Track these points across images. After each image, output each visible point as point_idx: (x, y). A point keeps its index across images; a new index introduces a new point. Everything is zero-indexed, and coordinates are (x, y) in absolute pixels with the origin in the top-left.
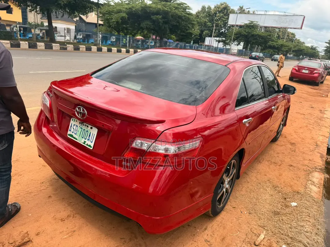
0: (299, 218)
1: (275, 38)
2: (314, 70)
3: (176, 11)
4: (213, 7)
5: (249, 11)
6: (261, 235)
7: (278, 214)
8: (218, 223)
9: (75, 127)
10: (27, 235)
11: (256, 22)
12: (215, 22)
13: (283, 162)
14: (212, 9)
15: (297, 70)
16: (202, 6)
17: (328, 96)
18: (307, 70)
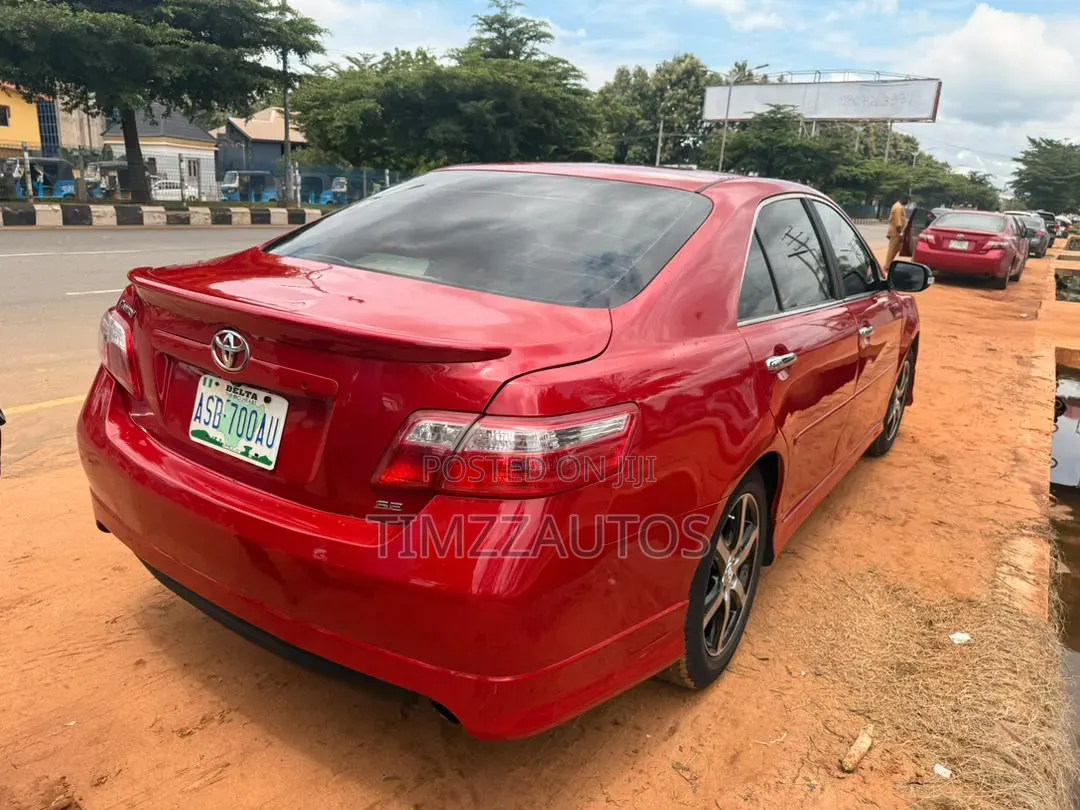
0: (981, 677)
1: (853, 153)
2: (987, 241)
3: (537, 85)
4: (651, 71)
5: (765, 77)
6: (860, 738)
7: (911, 669)
8: (715, 709)
9: (212, 406)
10: (61, 787)
11: (791, 108)
12: (662, 116)
13: (912, 515)
14: (649, 75)
15: (934, 242)
16: (619, 70)
17: (1039, 316)
18: (964, 240)
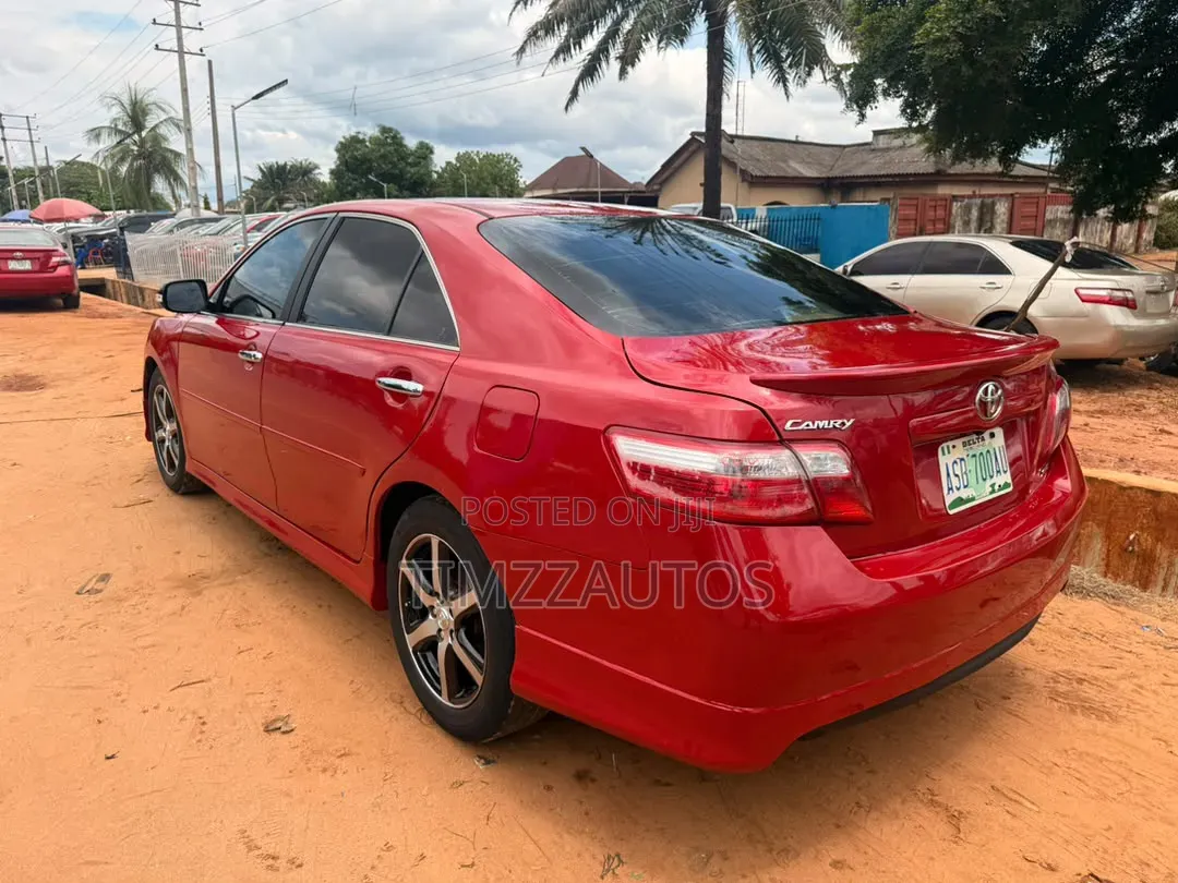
2: (50, 257)
9: (957, 469)
18: (24, 259)
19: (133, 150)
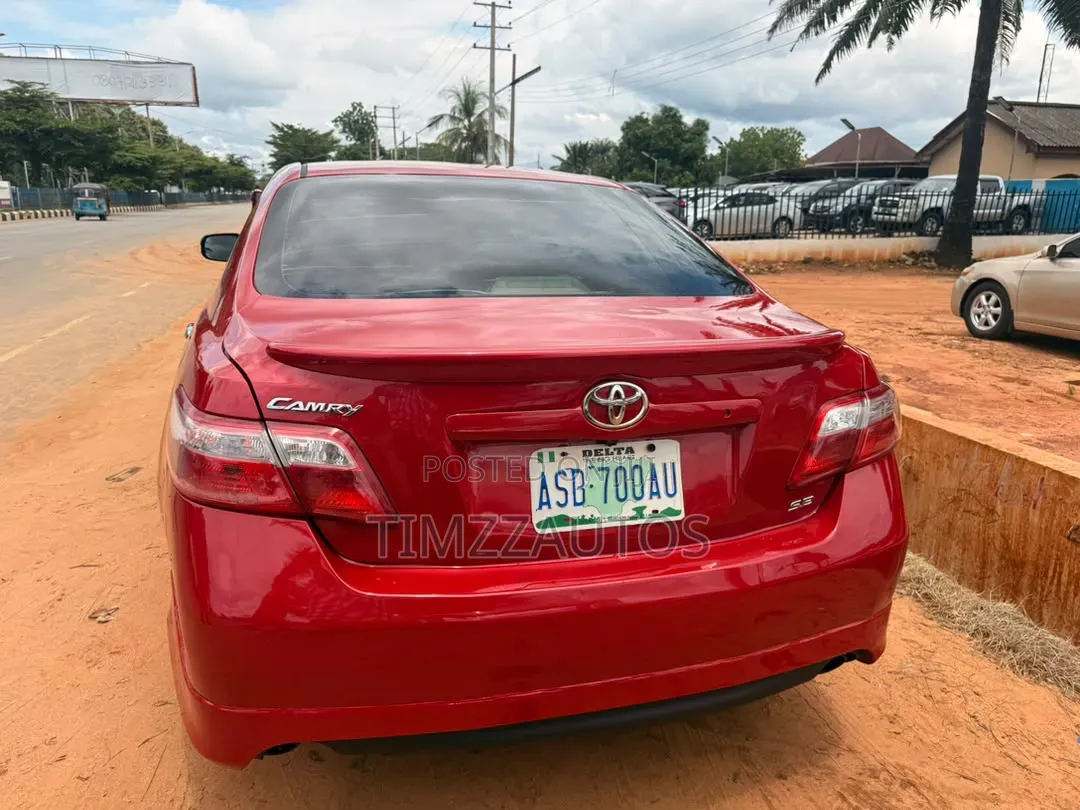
9: (565, 481)
11: (40, 86)
19: (462, 134)
